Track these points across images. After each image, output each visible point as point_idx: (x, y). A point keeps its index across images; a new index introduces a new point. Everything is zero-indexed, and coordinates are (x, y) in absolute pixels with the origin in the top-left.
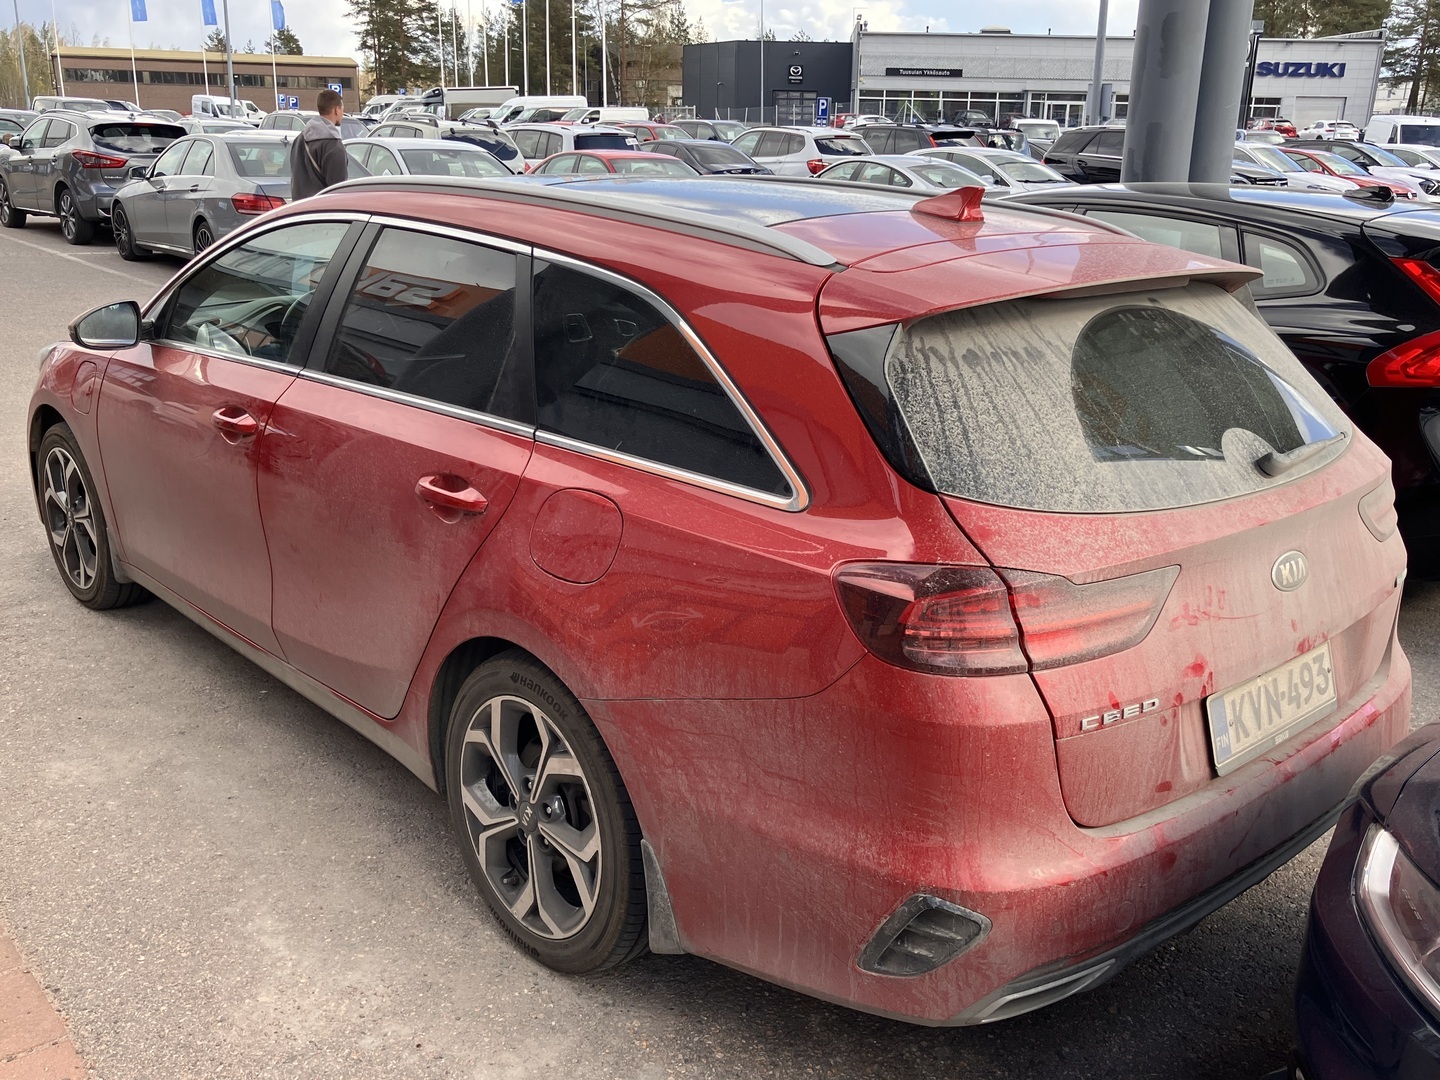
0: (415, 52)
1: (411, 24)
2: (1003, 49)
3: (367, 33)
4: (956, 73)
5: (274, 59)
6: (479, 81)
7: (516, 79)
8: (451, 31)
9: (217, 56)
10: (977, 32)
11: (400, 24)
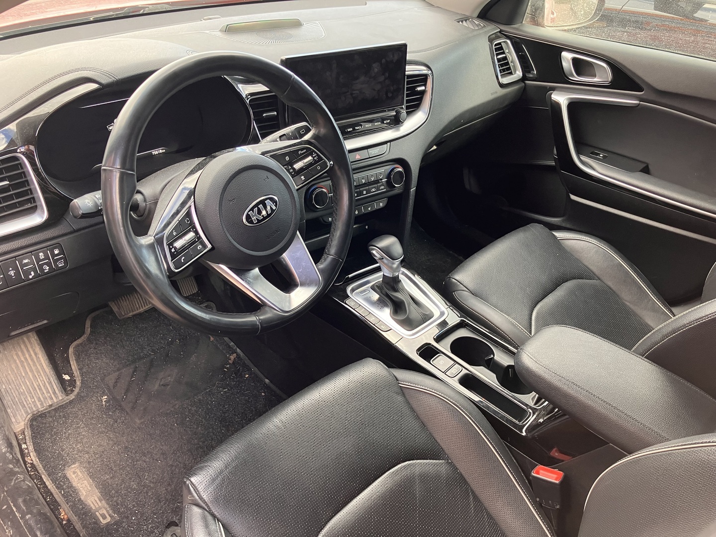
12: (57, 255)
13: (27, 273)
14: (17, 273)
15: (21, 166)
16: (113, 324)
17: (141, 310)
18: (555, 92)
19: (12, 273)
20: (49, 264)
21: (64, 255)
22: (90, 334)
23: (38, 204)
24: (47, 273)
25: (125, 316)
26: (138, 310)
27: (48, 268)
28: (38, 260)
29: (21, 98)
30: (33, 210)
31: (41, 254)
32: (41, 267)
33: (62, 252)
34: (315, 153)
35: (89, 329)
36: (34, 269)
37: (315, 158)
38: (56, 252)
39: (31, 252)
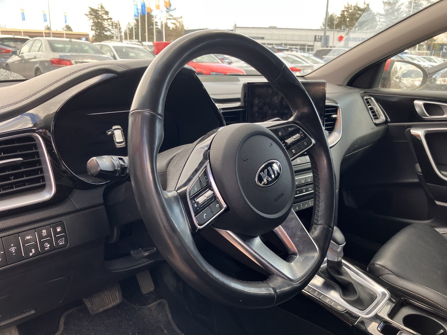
0: (106, 31)
1: (105, 23)
2: (275, 32)
3: (92, 26)
4: (263, 38)
5: (65, 32)
6: (126, 38)
7: (137, 38)
8: (116, 26)
9: (47, 31)
10: (268, 27)
11: (102, 24)
12: (60, 233)
13: (28, 250)
14: (18, 250)
15: (36, 146)
16: (83, 321)
17: (110, 306)
18: (412, 128)
19: (13, 249)
20: (50, 242)
21: (66, 233)
22: (63, 331)
23: (47, 183)
24: (48, 251)
25: (96, 312)
26: (107, 306)
27: (49, 246)
28: (41, 237)
29: (44, 89)
30: (42, 188)
31: (44, 231)
32: (42, 244)
33: (63, 231)
34: (302, 131)
35: (63, 326)
36: (35, 247)
37: (302, 135)
38: (59, 230)
39: (34, 229)
